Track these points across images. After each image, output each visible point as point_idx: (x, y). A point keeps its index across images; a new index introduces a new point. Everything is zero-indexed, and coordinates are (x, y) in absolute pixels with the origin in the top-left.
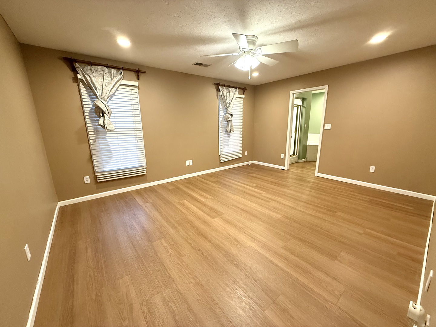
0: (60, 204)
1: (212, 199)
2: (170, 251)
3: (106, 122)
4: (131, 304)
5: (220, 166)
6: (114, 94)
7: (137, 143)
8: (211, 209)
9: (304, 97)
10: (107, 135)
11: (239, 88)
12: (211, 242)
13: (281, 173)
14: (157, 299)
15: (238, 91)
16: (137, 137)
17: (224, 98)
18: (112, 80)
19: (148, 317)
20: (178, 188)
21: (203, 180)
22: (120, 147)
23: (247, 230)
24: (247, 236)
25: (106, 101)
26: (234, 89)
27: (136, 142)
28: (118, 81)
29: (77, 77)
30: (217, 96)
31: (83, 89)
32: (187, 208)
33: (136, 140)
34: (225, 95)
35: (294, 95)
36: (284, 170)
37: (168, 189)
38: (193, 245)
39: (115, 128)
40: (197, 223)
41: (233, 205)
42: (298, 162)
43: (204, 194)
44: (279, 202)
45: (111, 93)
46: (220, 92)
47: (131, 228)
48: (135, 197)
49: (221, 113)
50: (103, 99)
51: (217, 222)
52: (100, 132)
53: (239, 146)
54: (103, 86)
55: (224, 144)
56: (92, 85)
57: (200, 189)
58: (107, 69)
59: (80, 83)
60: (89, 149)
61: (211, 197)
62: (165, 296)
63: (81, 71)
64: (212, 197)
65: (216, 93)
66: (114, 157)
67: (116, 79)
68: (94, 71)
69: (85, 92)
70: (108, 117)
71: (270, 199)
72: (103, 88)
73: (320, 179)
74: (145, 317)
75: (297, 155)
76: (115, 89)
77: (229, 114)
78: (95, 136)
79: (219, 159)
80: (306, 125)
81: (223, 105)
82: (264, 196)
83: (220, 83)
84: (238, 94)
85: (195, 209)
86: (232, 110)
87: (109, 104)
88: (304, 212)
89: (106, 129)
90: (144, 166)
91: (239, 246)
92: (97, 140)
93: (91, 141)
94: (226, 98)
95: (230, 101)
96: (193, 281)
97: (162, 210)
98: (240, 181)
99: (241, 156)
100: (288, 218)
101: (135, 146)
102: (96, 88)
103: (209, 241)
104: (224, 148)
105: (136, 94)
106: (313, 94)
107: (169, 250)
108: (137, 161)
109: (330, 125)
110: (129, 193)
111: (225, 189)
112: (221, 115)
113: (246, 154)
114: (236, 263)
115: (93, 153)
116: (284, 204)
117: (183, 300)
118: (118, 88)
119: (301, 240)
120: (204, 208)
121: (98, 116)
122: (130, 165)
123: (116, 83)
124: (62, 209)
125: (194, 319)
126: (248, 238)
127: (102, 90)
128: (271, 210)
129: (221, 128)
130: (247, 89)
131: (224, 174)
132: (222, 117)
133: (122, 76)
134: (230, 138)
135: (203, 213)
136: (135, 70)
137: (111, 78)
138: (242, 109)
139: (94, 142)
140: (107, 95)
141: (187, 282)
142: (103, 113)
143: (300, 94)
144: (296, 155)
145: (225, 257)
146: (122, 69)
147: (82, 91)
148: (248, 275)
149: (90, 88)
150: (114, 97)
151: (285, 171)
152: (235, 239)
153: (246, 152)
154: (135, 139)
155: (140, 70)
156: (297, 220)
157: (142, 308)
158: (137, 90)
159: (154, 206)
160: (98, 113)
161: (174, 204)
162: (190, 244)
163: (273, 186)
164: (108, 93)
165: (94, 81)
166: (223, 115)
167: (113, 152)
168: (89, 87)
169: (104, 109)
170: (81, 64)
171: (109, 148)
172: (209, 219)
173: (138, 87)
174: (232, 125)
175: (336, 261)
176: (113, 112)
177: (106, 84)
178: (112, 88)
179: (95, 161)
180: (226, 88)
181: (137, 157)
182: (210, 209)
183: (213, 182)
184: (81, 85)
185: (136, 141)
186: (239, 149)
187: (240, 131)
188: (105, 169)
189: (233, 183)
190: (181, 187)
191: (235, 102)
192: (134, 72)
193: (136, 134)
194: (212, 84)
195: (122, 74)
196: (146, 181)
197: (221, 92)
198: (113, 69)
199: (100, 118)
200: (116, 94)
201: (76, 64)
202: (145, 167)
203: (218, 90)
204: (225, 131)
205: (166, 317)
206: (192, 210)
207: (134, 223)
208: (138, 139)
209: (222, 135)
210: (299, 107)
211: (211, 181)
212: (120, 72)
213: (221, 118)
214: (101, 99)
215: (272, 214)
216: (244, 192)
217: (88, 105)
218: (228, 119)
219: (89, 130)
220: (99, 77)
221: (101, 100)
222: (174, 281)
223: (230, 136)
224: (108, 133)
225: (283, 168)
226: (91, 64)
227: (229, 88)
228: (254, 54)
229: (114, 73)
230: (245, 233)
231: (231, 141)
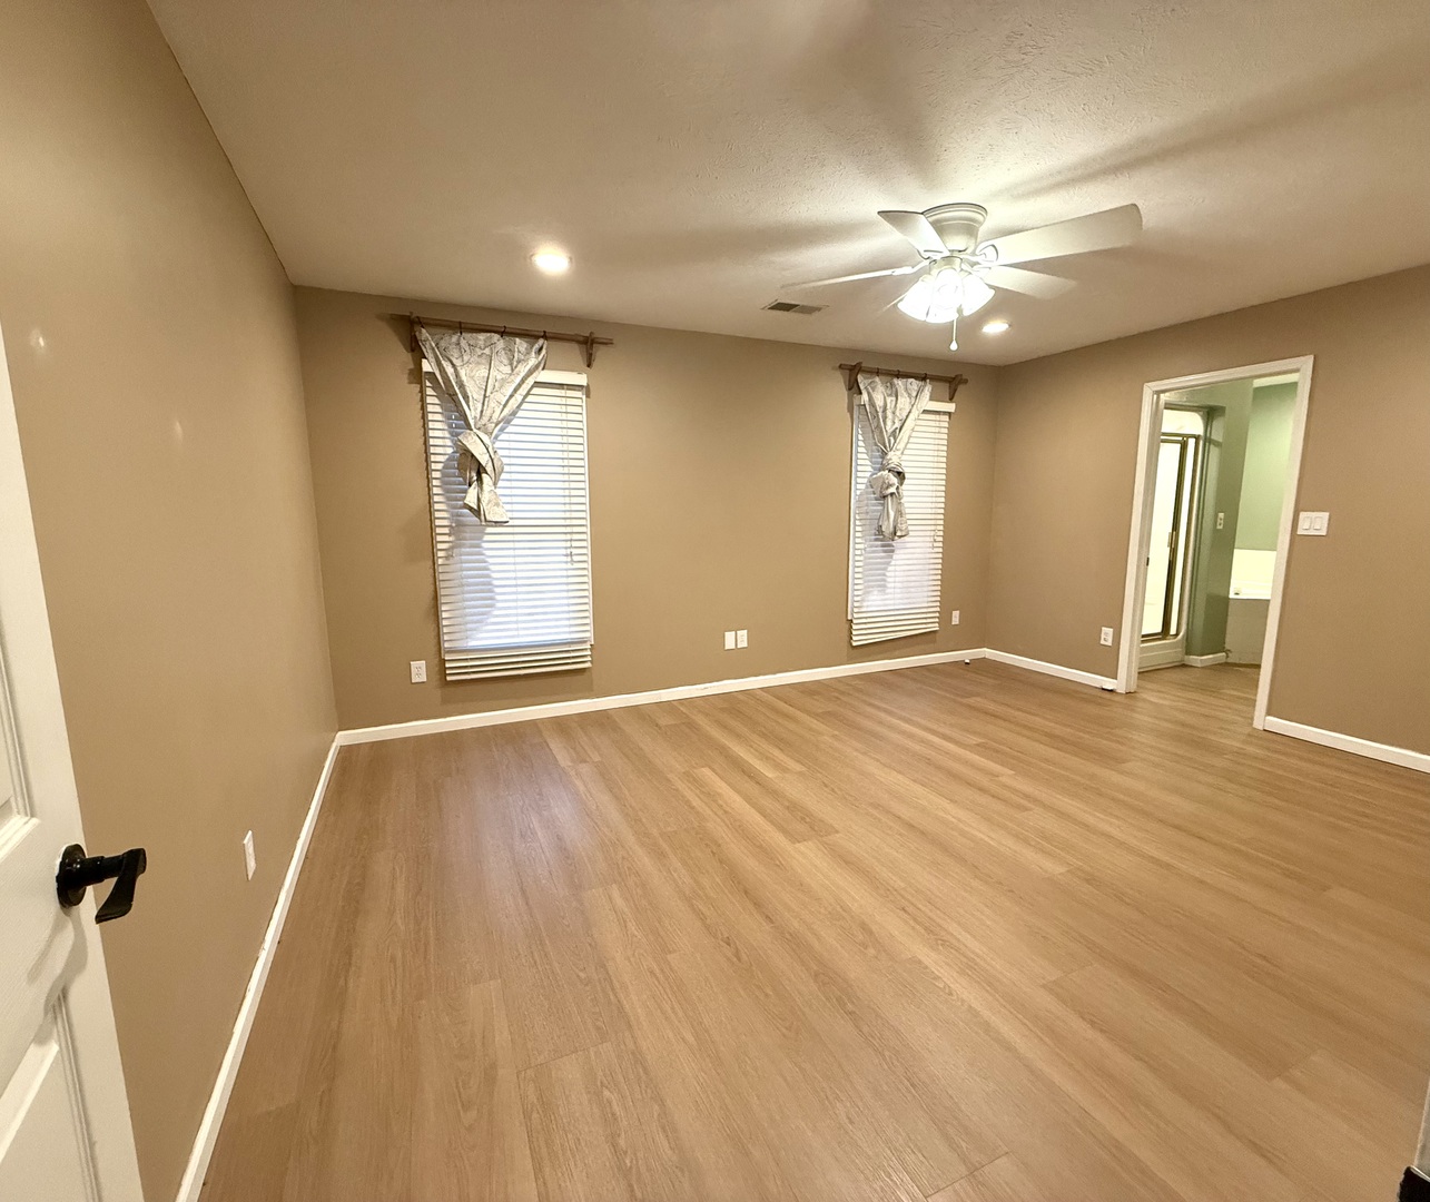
0: (344, 738)
1: (801, 774)
2: (632, 927)
3: (485, 498)
4: (493, 1066)
5: (851, 660)
6: (514, 414)
7: (569, 566)
8: (793, 807)
9: (1212, 403)
10: (486, 538)
11: (934, 379)
12: (772, 922)
13: (1100, 704)
14: (570, 1071)
15: (928, 389)
16: (571, 547)
17: (876, 416)
18: (512, 370)
19: (535, 1115)
20: (692, 725)
21: (781, 705)
22: (519, 575)
23: (913, 900)
24: (912, 922)
25: (491, 433)
26: (914, 384)
27: (566, 562)
28: (530, 373)
29: (421, 368)
30: (851, 409)
31: (433, 402)
32: (711, 796)
33: (567, 555)
34: (879, 402)
35: (1162, 395)
36: (1111, 691)
37: (657, 725)
38: (708, 921)
39: (510, 515)
40: (736, 850)
41: (876, 806)
42: (1184, 666)
43: (776, 753)
44: (1062, 815)
45: (506, 411)
46: (861, 393)
47: (522, 836)
48: (548, 740)
49: (859, 468)
50: (483, 428)
51: (807, 857)
52: (467, 529)
53: (925, 589)
54: (486, 391)
55: (869, 581)
56: (456, 389)
57: (763, 735)
58: (502, 341)
59: (428, 384)
60: (431, 579)
61: (798, 767)
62: (594, 1063)
63: (433, 349)
64: (804, 769)
65: (846, 400)
66: (499, 605)
67: (523, 369)
68: (467, 349)
69: (438, 409)
70: (491, 483)
71: (1027, 796)
72: (485, 396)
73: (1274, 741)
74: (527, 1115)
75: (1181, 634)
76: (518, 397)
77: (890, 471)
78: (451, 539)
79: (846, 633)
80: (1221, 515)
81: (871, 441)
82: (1005, 786)
83: (859, 364)
84: (931, 400)
85: (736, 802)
86: (904, 457)
87: (498, 444)
88: (1168, 866)
89: (483, 518)
90: (585, 642)
91: (871, 951)
92: (455, 550)
93: (440, 554)
94: (880, 414)
95: (898, 425)
96: (691, 1039)
97: (626, 792)
98: (923, 722)
99: (935, 627)
100: (1090, 880)
101: (565, 573)
102: (466, 397)
103: (767, 917)
104: (868, 592)
105: (578, 410)
106: (1258, 390)
107: (629, 924)
108: (567, 623)
109: (1326, 515)
110: (533, 723)
111: (859, 746)
112: (859, 474)
113: (956, 620)
114: (850, 1007)
115: (443, 592)
116: (1086, 826)
117: (649, 1091)
118: (528, 394)
119: (1134, 972)
120: (767, 802)
121: (465, 479)
122: (542, 635)
123: (523, 381)
124: (347, 753)
125: (675, 1158)
126: (913, 928)
127: (483, 404)
128: (1026, 841)
129: (858, 523)
130: (966, 381)
131: (860, 691)
132: (865, 480)
133: (541, 357)
134: (891, 557)
135: (759, 818)
136: (581, 339)
137: (511, 364)
138: (945, 454)
139: (447, 558)
140: (495, 417)
141: (671, 1035)
142: (480, 470)
143: (1192, 391)
144: (1177, 635)
145: (816, 981)
146: (545, 337)
147: (430, 408)
148: (890, 1057)
149: (452, 399)
150: (515, 421)
151: (1116, 698)
152: (864, 927)
153: (956, 614)
154: (564, 552)
155: (597, 335)
156: (1131, 892)
157: (522, 1086)
158: (584, 397)
159: (604, 773)
160: (466, 471)
161: (670, 776)
162: (702, 917)
163: (1054, 751)
164: (498, 411)
165: (464, 378)
166: (868, 475)
167: (497, 590)
168: (450, 395)
169: (484, 459)
170: (433, 330)
171: (488, 576)
172: (777, 839)
173: (587, 390)
174: (899, 513)
175: (1279, 1084)
176: (506, 468)
177: (497, 384)
178: (511, 396)
179: (444, 615)
180: (885, 378)
181: (566, 609)
182: (788, 808)
183: (817, 715)
184: (429, 391)
185: (569, 559)
186: (926, 599)
187: (932, 533)
188: (472, 643)
189: (891, 727)
190: (701, 721)
191: (917, 428)
192: (578, 342)
193: (569, 537)
194: (833, 368)
195: (544, 352)
196: (590, 692)
197: (865, 397)
198: (517, 340)
199: (470, 485)
200: (520, 414)
201: (420, 332)
202: (589, 643)
203: (854, 388)
204: (873, 532)
205: (586, 1130)
206: (726, 803)
207: (536, 824)
208: (575, 551)
209: (861, 546)
210: (1192, 442)
211: (809, 713)
212: (537, 346)
213: (859, 486)
214: (479, 429)
215: (1029, 856)
216: (929, 762)
217: (442, 447)
218: (887, 488)
219: (438, 522)
220: (478, 363)
221: (478, 432)
222: (630, 1027)
223: (893, 551)
224: (489, 530)
225: (1109, 684)
226: (461, 328)
227: (895, 381)
228: (973, 264)
229: (519, 352)
230: (903, 909)
231: (898, 568)
